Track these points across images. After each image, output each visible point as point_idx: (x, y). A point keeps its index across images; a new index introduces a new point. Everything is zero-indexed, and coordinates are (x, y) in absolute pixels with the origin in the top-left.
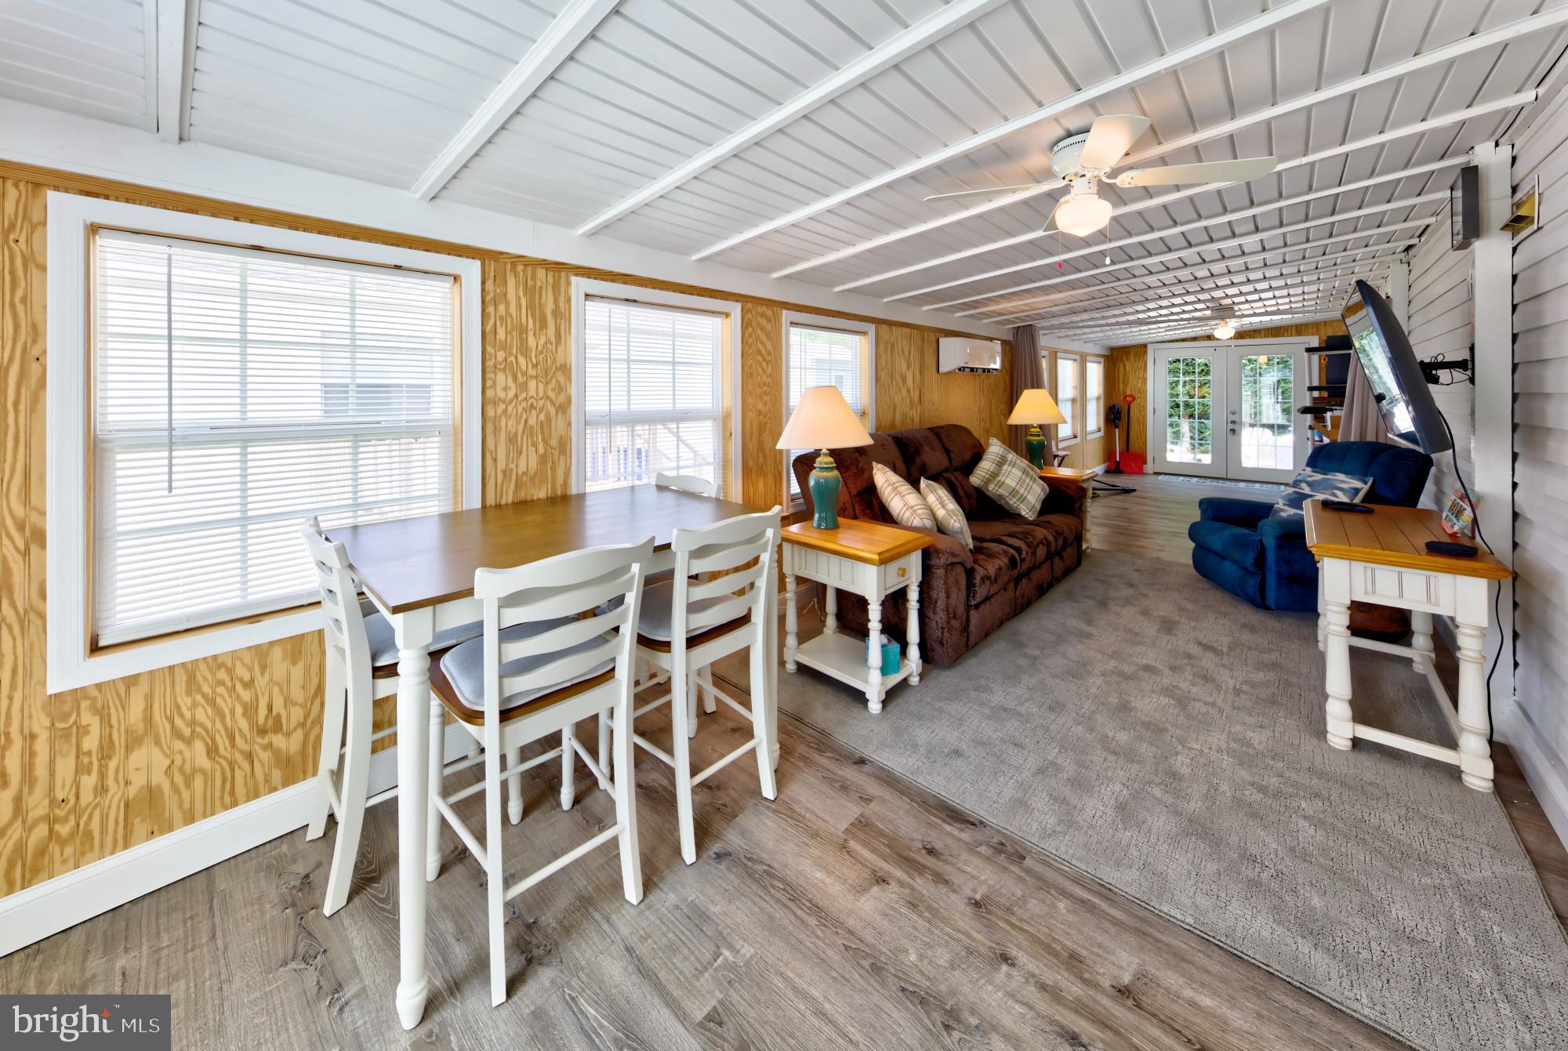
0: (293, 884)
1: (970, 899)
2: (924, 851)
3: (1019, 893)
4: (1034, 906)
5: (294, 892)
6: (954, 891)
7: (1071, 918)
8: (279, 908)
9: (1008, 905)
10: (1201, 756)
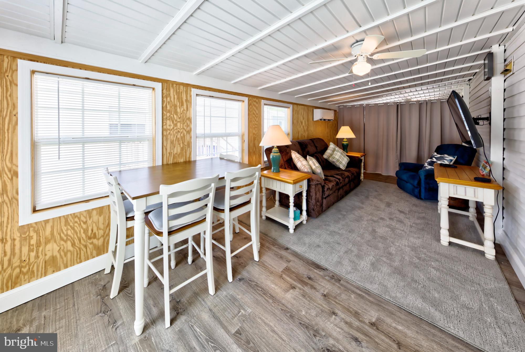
0: (100, 288)
1: (322, 294)
2: (307, 278)
3: (339, 292)
4: (344, 296)
5: (101, 291)
6: (317, 291)
7: (356, 300)
8: (96, 296)
9: (335, 296)
10: (399, 247)
